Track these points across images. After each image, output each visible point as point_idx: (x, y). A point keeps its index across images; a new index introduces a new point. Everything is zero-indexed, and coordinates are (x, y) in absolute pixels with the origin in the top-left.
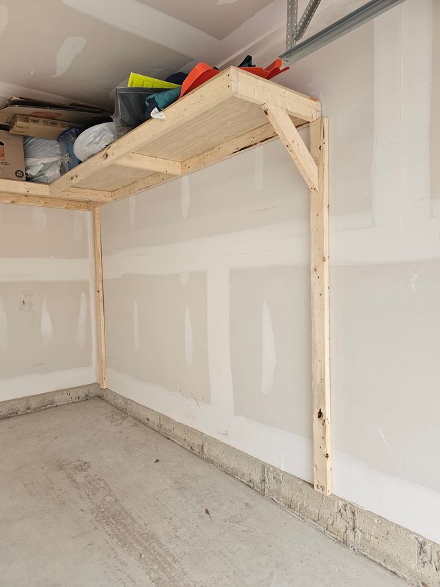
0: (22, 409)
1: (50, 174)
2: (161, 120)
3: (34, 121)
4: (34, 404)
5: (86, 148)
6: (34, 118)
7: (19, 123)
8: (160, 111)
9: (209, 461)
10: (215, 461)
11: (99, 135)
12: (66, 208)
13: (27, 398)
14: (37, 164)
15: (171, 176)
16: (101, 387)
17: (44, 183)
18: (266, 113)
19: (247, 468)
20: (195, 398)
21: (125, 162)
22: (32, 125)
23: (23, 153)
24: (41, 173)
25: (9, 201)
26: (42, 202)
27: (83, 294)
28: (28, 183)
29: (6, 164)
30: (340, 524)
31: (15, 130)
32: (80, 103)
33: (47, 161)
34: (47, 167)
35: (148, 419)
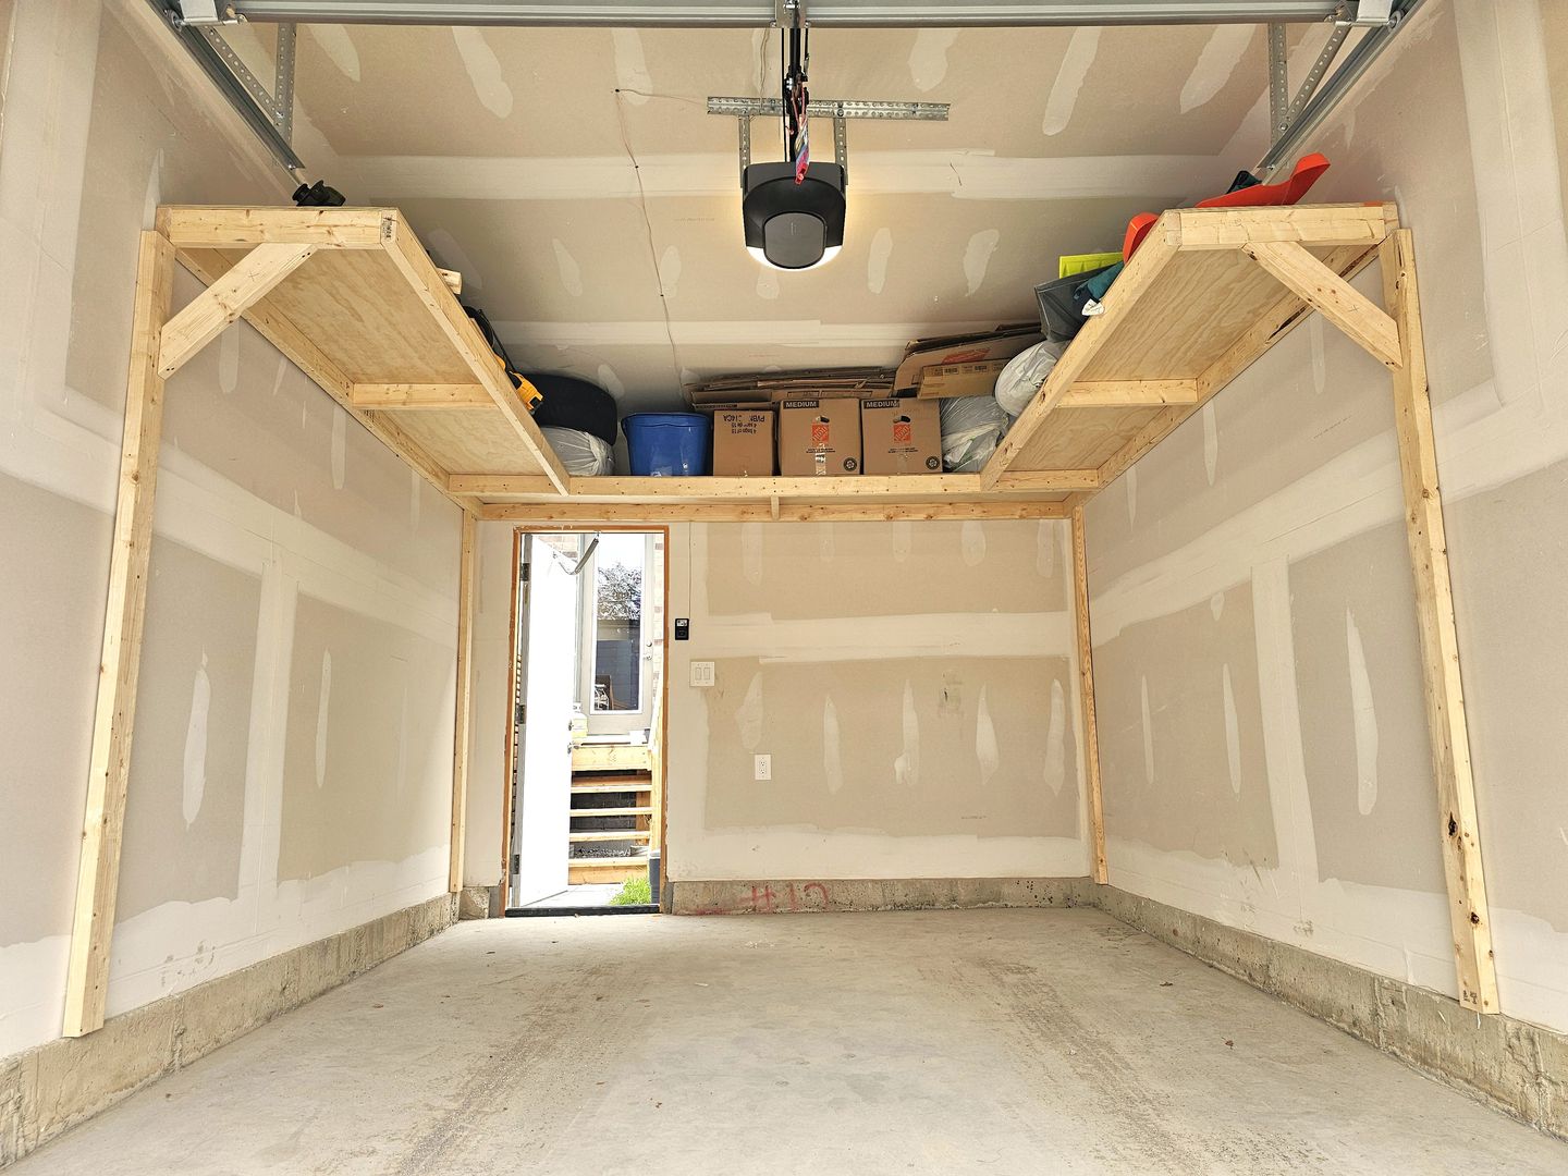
0: (943, 899)
1: (980, 455)
2: (1100, 314)
3: (950, 371)
4: (963, 895)
5: (1013, 392)
6: (949, 366)
7: (927, 380)
8: (1097, 302)
9: (1280, 996)
10: (1291, 993)
11: (1031, 366)
12: (1021, 517)
13: (952, 882)
14: (961, 443)
15: (1183, 408)
16: (1096, 881)
17: (971, 472)
18: (1253, 257)
19: (1346, 994)
20: (1251, 863)
21: (1078, 400)
22: (947, 378)
23: (939, 430)
24: (968, 456)
25: (922, 516)
26: (978, 511)
27: (1057, 683)
28: (945, 476)
29: (913, 450)
30: (1512, 1077)
31: (924, 391)
32: (1011, 323)
33: (976, 433)
34: (977, 443)
35: (1175, 932)
